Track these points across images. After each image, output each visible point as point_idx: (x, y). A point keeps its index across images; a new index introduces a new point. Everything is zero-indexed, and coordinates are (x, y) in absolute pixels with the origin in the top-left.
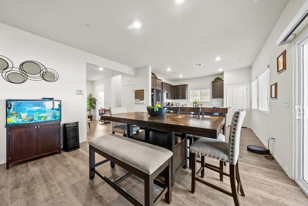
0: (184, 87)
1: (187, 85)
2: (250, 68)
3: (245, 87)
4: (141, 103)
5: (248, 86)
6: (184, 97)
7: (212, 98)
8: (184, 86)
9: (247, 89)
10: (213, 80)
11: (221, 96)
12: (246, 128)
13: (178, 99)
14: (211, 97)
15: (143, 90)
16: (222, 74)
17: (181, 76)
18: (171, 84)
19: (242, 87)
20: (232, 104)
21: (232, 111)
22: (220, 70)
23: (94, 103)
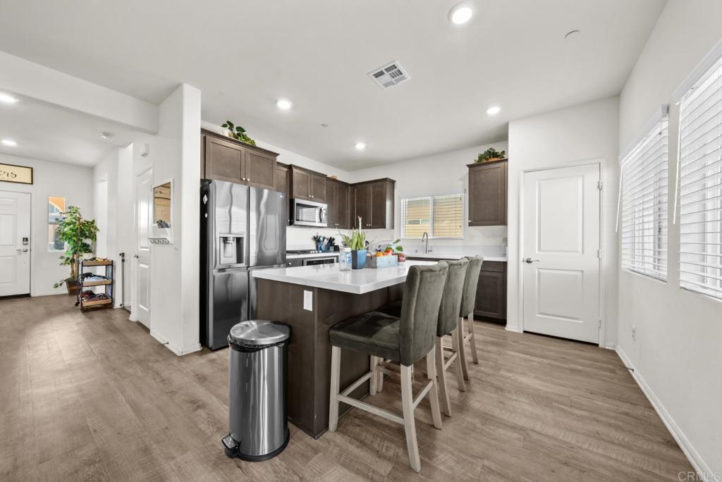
1: (393, 182)
2: (615, 97)
3: (592, 179)
5: (607, 176)
7: (470, 225)
8: (379, 183)
9: (600, 188)
10: (473, 158)
12: (597, 345)
14: (467, 221)
17: (361, 148)
19: (580, 181)
20: (539, 249)
21: (539, 273)
23: (86, 237)
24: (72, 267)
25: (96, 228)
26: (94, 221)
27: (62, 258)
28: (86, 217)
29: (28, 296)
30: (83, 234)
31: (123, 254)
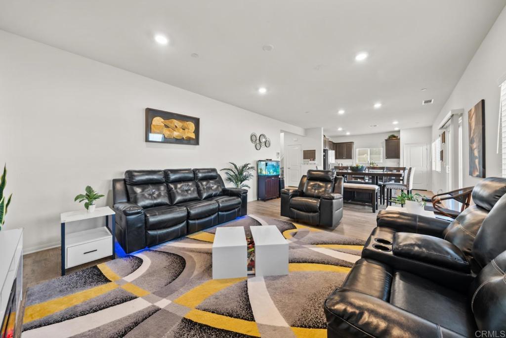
0: (350, 145)
1: (354, 143)
2: (431, 127)
3: (425, 147)
4: (311, 164)
5: (428, 146)
6: (349, 156)
8: (350, 143)
9: (427, 150)
10: (387, 137)
11: (397, 156)
12: (427, 190)
13: (342, 158)
14: (385, 157)
15: (315, 151)
16: (399, 131)
17: (348, 134)
18: (334, 142)
19: (422, 147)
20: (410, 165)
22: (397, 129)
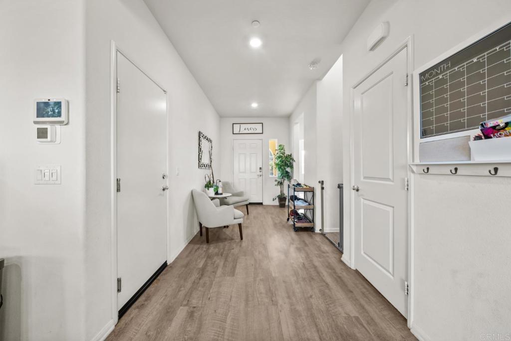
23: (288, 166)
24: (281, 188)
25: (293, 160)
26: (291, 154)
27: (276, 181)
28: (287, 153)
29: (261, 204)
30: (286, 165)
31: (323, 182)
